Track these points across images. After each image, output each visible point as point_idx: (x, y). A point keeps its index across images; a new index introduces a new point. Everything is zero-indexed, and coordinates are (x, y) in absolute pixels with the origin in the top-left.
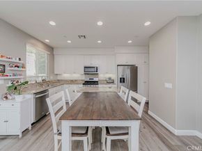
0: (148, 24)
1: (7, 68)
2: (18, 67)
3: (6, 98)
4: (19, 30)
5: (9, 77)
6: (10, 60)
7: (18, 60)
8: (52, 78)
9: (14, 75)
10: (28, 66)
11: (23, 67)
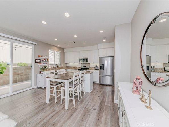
0: (101, 31)
1: (41, 61)
2: (45, 60)
3: (41, 73)
4: (46, 43)
5: (42, 65)
6: (42, 57)
7: (45, 57)
8: (63, 65)
9: (44, 64)
10: (50, 60)
11: (47, 60)
